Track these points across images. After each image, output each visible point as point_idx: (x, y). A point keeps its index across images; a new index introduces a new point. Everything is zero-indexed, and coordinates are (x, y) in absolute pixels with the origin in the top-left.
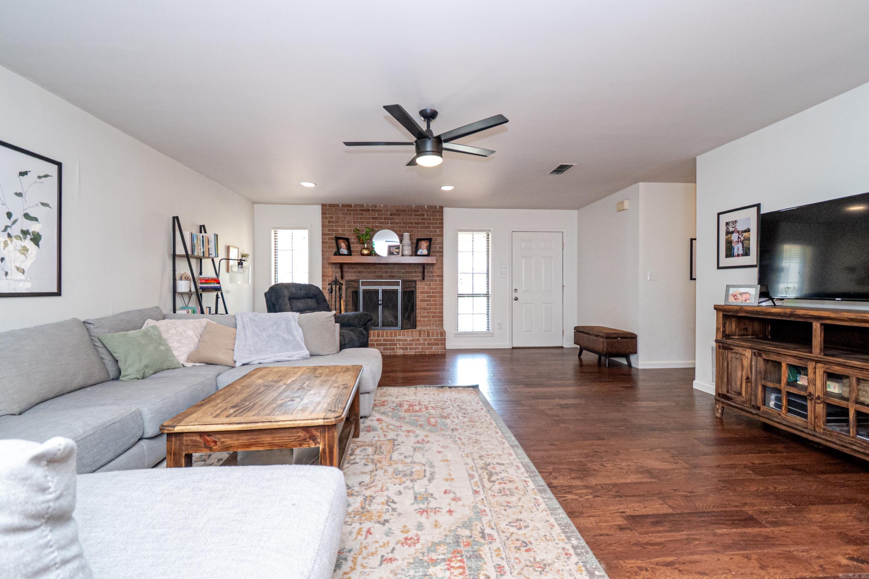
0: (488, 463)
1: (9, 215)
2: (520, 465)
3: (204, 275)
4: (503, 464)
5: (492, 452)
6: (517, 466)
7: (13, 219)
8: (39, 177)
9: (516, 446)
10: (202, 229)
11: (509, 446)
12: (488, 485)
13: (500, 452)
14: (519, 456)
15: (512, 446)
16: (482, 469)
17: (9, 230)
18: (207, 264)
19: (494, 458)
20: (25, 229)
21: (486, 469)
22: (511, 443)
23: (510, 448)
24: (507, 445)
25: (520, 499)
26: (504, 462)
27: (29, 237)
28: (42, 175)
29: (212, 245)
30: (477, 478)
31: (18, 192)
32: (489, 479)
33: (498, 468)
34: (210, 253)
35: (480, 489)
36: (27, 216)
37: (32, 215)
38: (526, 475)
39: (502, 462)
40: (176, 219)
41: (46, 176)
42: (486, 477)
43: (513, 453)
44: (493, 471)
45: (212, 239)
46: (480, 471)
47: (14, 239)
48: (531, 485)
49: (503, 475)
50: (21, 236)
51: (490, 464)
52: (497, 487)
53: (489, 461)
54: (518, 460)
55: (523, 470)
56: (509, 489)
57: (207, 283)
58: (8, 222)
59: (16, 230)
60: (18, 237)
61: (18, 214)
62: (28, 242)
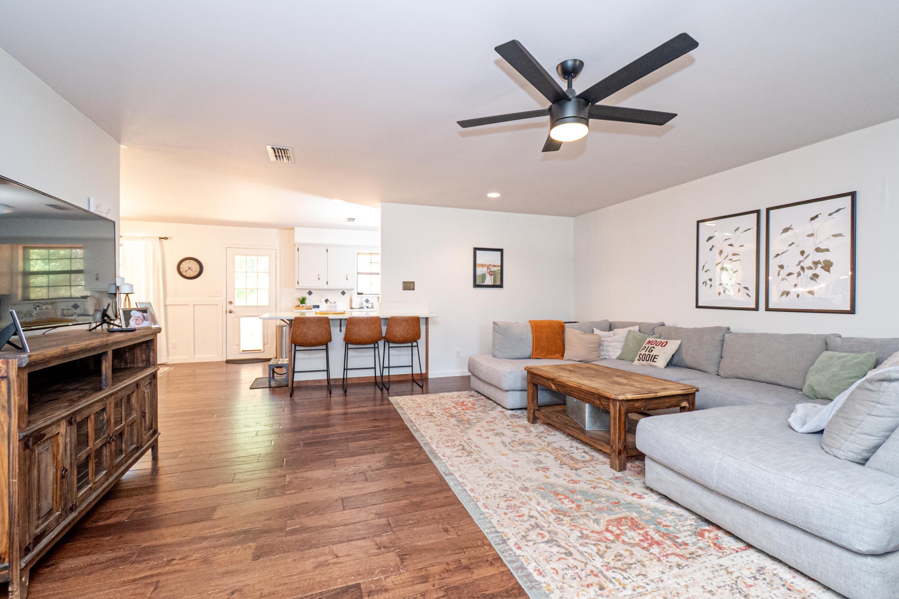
0: (469, 457)
1: (802, 253)
2: (442, 458)
4: (456, 457)
5: (468, 466)
6: (444, 456)
7: (805, 255)
8: (831, 214)
9: (447, 475)
11: (454, 473)
12: (463, 443)
13: (460, 466)
14: (443, 465)
15: (451, 474)
16: (471, 452)
17: (802, 264)
19: (465, 461)
20: (816, 260)
21: (468, 452)
22: (452, 477)
23: (452, 472)
24: (457, 475)
25: (441, 439)
26: (455, 458)
27: (820, 266)
28: (833, 211)
30: (473, 446)
31: (810, 233)
32: (464, 446)
33: (459, 453)
35: (467, 441)
36: (818, 250)
37: (823, 247)
38: (437, 452)
39: (457, 458)
41: (838, 210)
42: (466, 447)
43: (449, 467)
44: (463, 452)
46: (472, 450)
47: (806, 270)
48: (434, 446)
49: (454, 450)
50: (813, 266)
51: (467, 456)
52: (457, 443)
53: (469, 458)
54: (444, 461)
55: (440, 455)
56: (448, 442)
58: (801, 258)
59: (808, 263)
60: (810, 268)
61: (810, 249)
62: (819, 270)
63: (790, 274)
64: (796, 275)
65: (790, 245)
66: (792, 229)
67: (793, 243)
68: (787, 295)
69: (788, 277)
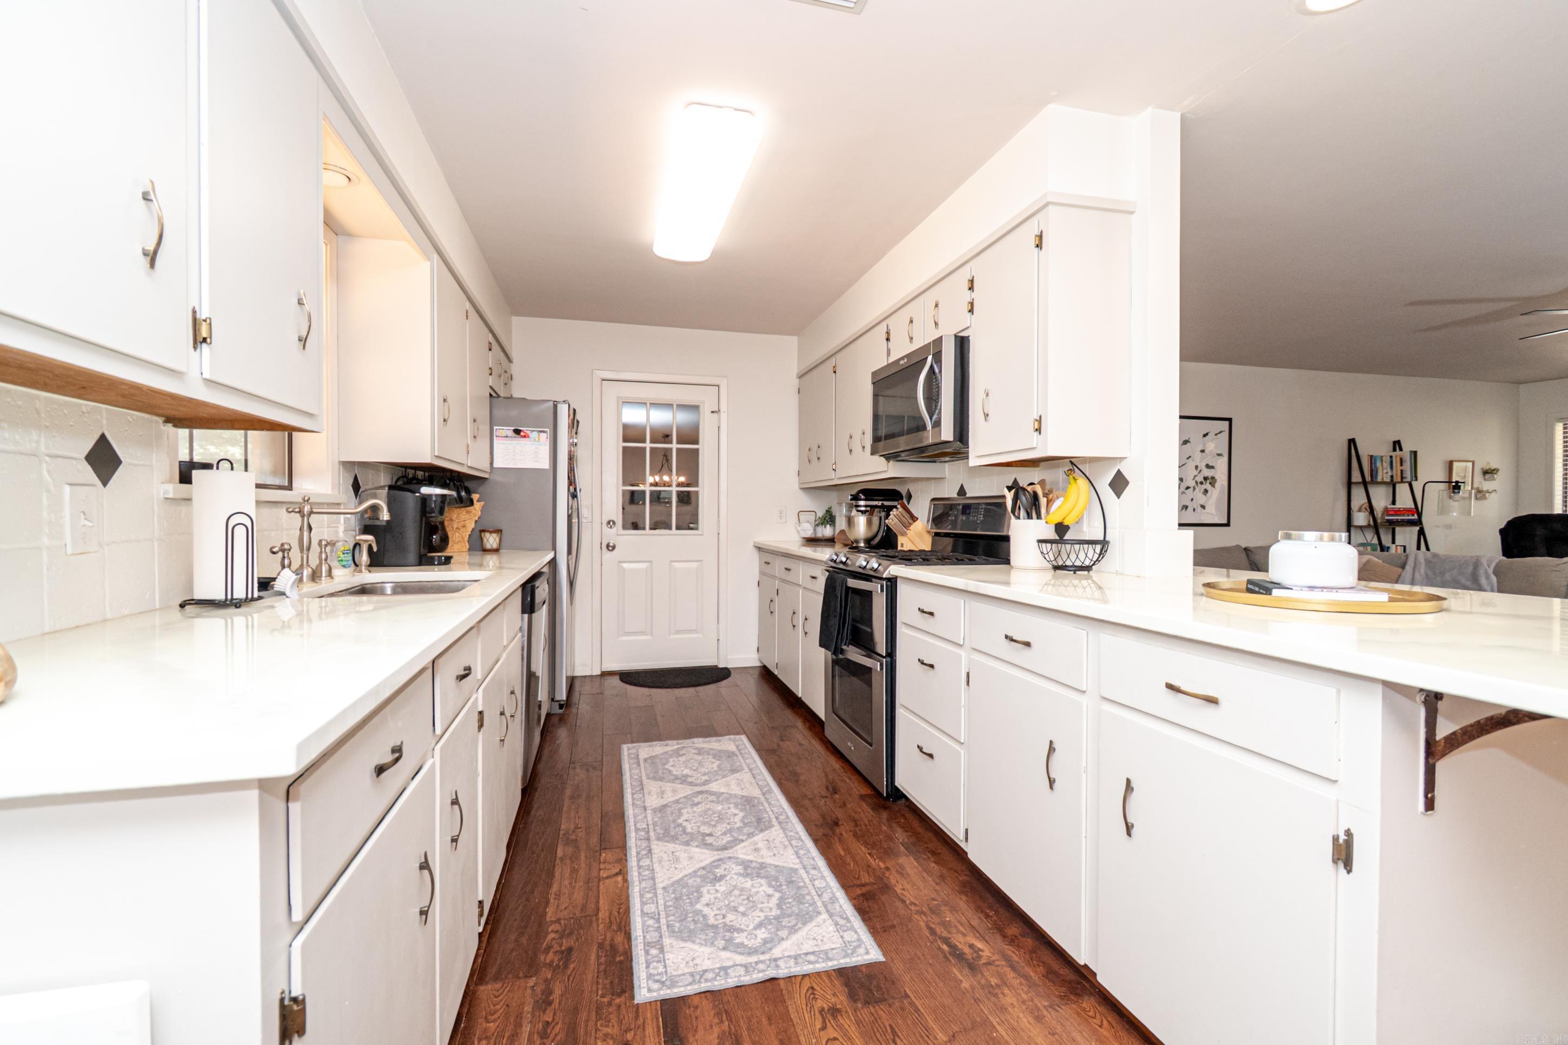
1: (1197, 467)
3: (1399, 505)
7: (1199, 470)
8: (1216, 435)
10: (1397, 445)
17: (1196, 478)
18: (1402, 489)
20: (1206, 476)
27: (1208, 481)
28: (1217, 432)
29: (1407, 467)
31: (1203, 450)
34: (1404, 476)
36: (1208, 466)
37: (1211, 465)
40: (1352, 442)
41: (1220, 432)
45: (1407, 458)
47: (1199, 484)
50: (1204, 482)
57: (1398, 515)
58: (1196, 473)
59: (1200, 479)
60: (1201, 483)
61: (1202, 466)
62: (1207, 486)
63: (1188, 488)
64: (1192, 489)
65: (1188, 458)
66: (1190, 442)
67: (1190, 457)
68: (1186, 509)
69: (1186, 491)
